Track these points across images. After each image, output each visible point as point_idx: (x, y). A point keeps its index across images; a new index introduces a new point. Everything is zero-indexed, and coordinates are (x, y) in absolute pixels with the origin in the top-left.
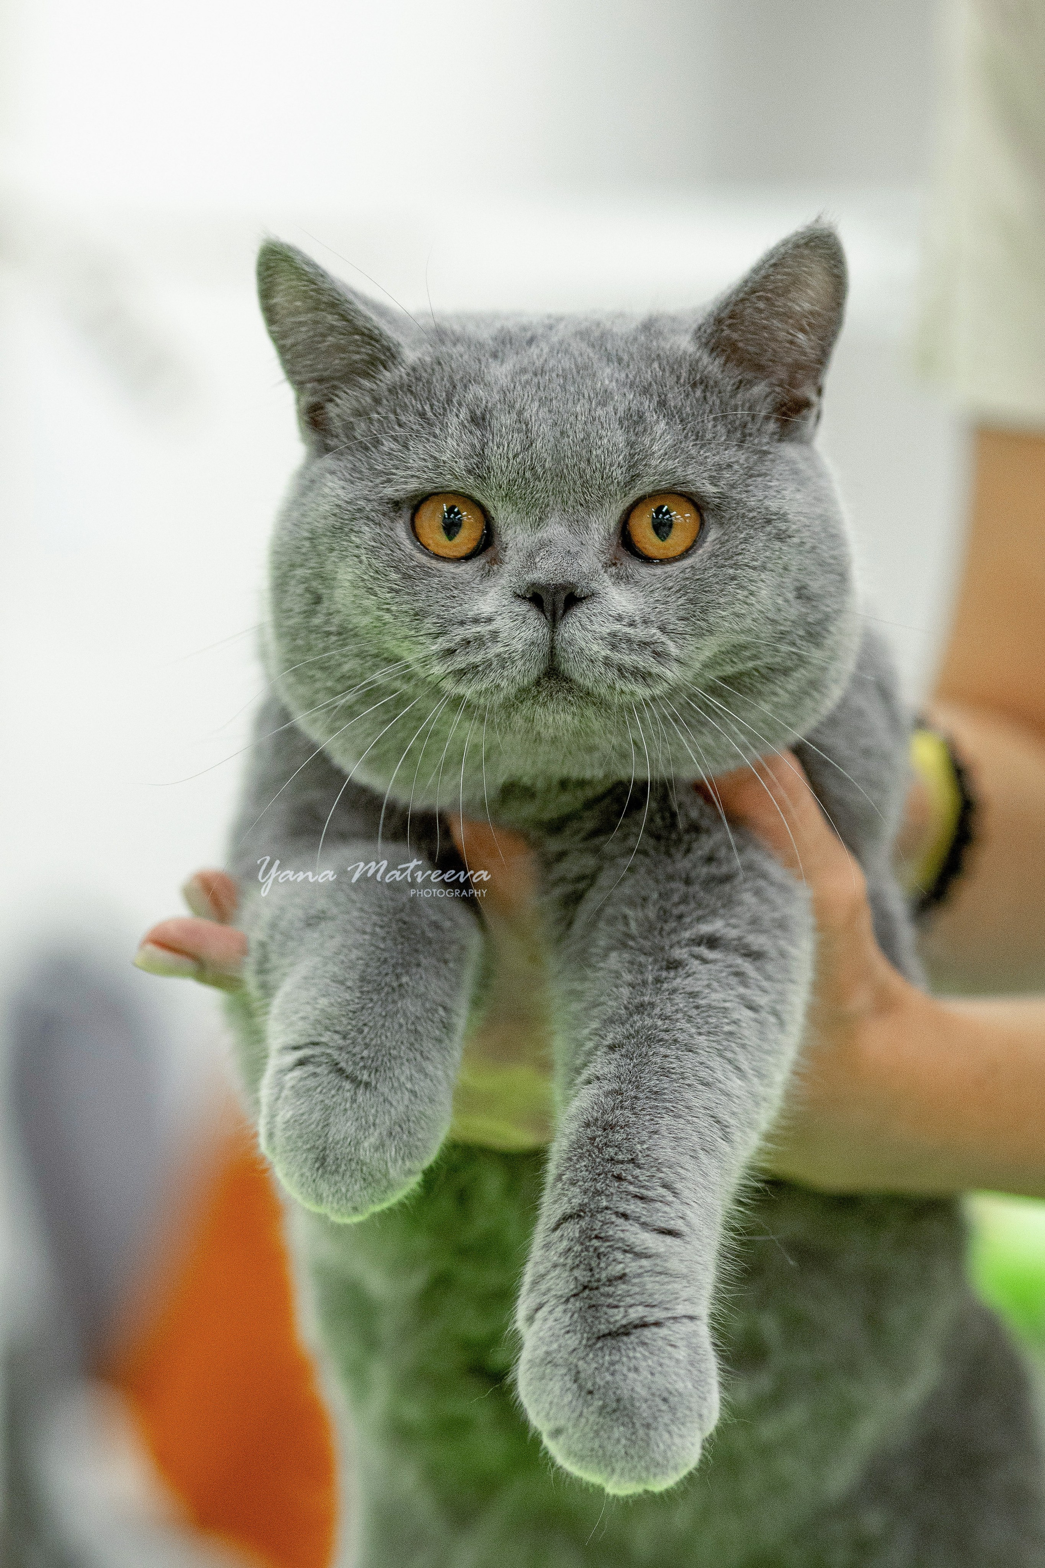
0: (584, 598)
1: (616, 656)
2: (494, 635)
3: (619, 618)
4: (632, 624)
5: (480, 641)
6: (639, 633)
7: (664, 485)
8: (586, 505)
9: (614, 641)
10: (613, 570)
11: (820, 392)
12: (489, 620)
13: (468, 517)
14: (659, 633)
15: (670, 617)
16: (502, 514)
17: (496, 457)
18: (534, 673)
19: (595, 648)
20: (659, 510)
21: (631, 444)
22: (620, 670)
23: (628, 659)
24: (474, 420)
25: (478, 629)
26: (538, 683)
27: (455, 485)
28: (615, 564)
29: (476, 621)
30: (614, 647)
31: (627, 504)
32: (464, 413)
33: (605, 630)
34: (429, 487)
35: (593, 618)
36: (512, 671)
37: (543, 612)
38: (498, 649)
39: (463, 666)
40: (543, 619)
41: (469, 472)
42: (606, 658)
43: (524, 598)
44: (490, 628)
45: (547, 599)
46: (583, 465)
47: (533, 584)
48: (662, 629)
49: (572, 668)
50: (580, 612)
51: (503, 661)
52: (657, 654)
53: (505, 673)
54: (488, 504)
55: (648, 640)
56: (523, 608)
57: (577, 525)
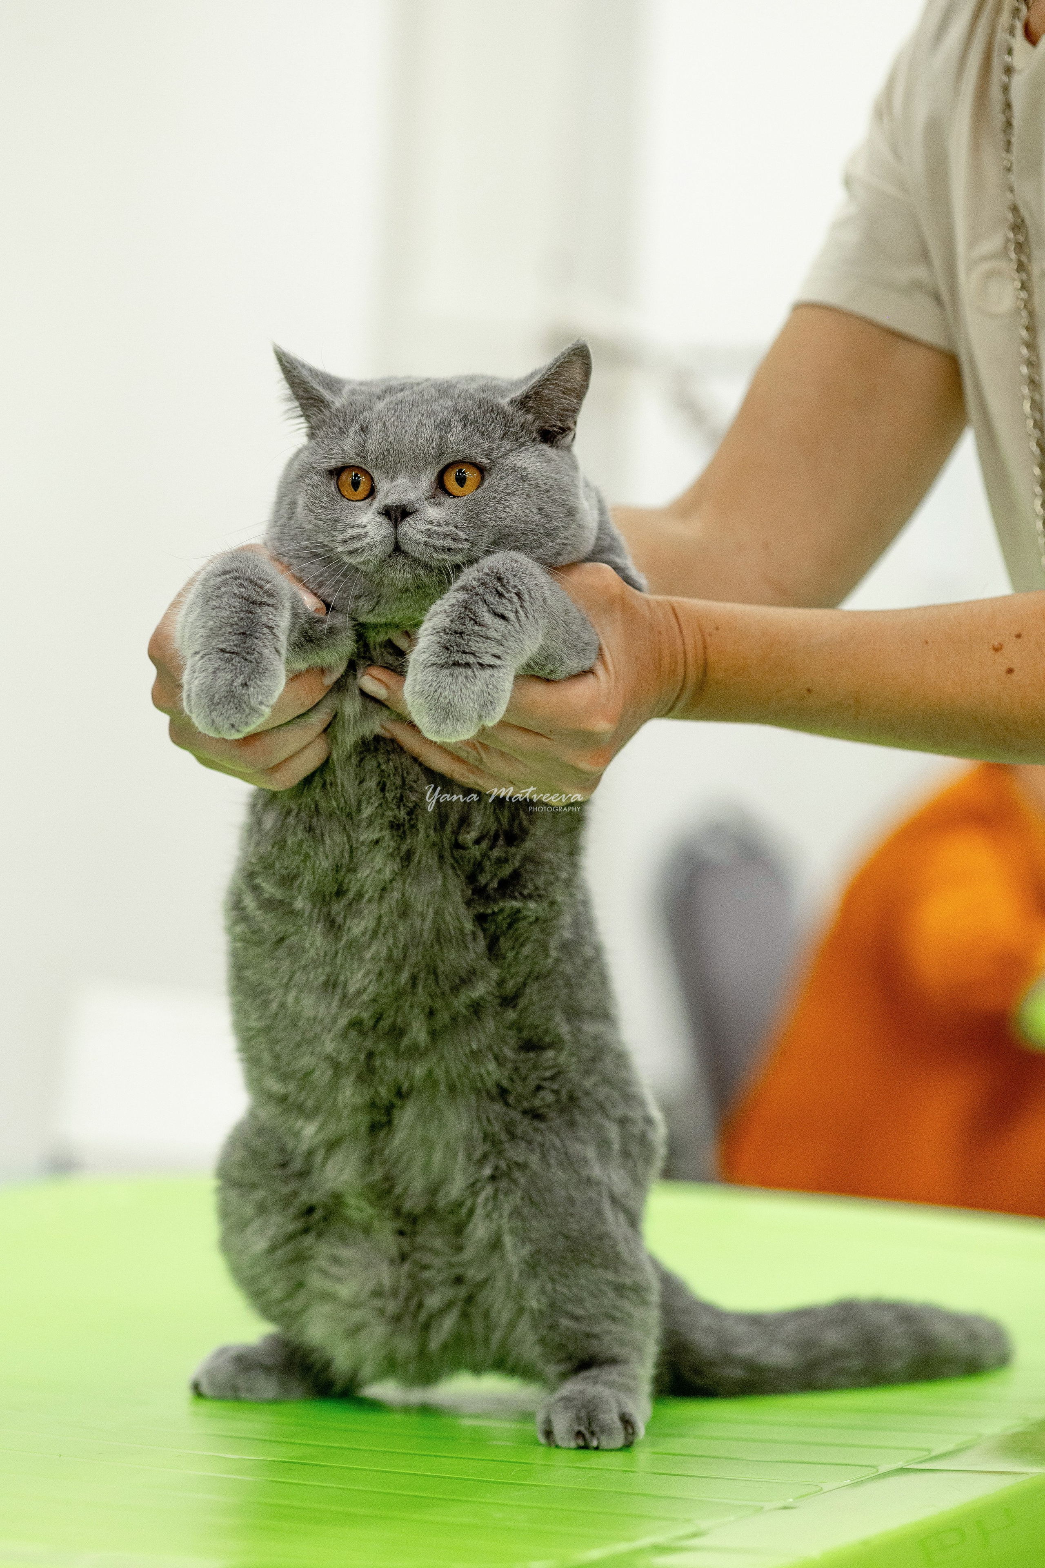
0: (412, 513)
1: (430, 541)
2: (366, 533)
3: (431, 523)
4: (439, 525)
5: (359, 537)
6: (444, 529)
7: (458, 458)
8: (417, 468)
9: (429, 533)
10: (432, 500)
11: (575, 423)
12: (365, 526)
13: (363, 479)
14: (454, 529)
15: (459, 520)
16: (377, 475)
17: (371, 446)
18: (387, 552)
19: (418, 536)
20: (460, 471)
21: (441, 438)
22: (434, 548)
23: (439, 543)
24: (362, 429)
25: (359, 531)
26: (390, 556)
27: (352, 462)
28: (434, 498)
29: (359, 526)
30: (429, 537)
31: (441, 468)
32: (357, 427)
33: (424, 528)
34: (340, 465)
35: (416, 522)
36: (376, 552)
37: (391, 520)
38: (368, 540)
39: (351, 549)
40: (391, 524)
41: (358, 455)
42: (425, 542)
43: (383, 514)
44: (365, 530)
45: (393, 513)
46: (414, 447)
47: (385, 506)
48: (456, 527)
49: (405, 547)
50: (410, 520)
51: (371, 546)
52: (454, 539)
53: (372, 553)
54: (370, 471)
55: (448, 533)
56: (381, 519)
57: (414, 478)
